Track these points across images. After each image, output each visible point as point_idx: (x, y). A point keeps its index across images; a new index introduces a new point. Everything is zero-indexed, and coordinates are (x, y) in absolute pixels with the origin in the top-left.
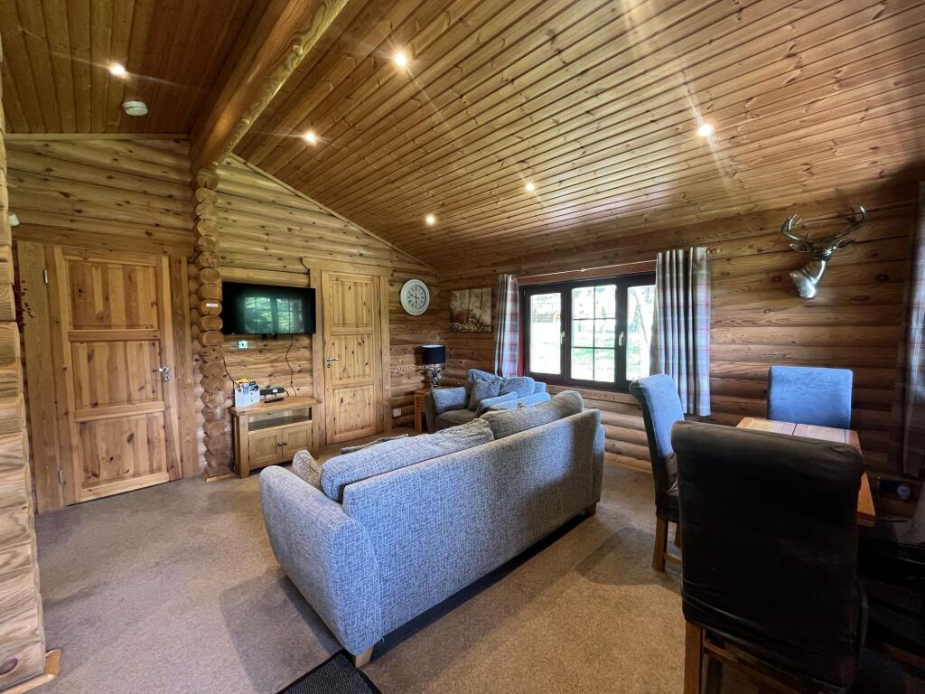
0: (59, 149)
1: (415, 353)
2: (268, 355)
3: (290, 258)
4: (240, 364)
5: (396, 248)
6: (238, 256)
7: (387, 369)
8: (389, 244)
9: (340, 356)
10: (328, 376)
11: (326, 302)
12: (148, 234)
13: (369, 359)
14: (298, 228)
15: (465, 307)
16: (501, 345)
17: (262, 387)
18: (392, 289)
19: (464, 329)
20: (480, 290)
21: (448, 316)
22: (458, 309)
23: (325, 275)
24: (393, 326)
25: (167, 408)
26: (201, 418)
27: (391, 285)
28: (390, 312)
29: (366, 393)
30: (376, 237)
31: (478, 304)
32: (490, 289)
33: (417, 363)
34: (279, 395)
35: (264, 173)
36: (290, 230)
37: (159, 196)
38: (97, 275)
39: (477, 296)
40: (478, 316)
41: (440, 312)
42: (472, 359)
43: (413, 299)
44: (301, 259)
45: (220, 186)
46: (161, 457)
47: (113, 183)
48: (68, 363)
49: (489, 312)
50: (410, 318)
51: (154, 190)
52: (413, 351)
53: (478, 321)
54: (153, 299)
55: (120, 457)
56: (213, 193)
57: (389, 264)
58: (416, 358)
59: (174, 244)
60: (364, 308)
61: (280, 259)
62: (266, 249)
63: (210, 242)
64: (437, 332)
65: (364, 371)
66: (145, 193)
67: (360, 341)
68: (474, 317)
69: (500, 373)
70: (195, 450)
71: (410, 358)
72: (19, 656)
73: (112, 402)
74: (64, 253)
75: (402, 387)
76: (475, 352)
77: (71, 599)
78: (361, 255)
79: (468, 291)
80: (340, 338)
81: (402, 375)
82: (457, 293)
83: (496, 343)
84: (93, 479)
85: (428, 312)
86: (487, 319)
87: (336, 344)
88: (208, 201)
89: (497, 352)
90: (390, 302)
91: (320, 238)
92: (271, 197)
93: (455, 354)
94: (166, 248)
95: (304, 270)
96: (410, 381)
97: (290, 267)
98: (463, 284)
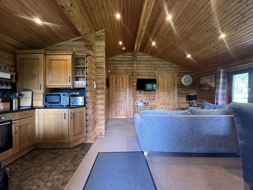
0: (115, 59)
1: (186, 97)
2: (146, 95)
3: (151, 73)
4: (140, 96)
5: (180, 67)
6: (140, 74)
7: (176, 101)
8: (178, 66)
9: (162, 96)
10: (159, 101)
11: (159, 82)
12: (126, 71)
13: (171, 97)
14: (153, 65)
15: (205, 82)
16: (218, 94)
17: (144, 102)
18: (179, 78)
19: (204, 89)
20: (211, 76)
21: (199, 86)
22: (202, 83)
23: (159, 76)
24: (179, 89)
25: (127, 104)
26: (132, 107)
27: (178, 77)
28: (178, 85)
29: (170, 106)
30: (174, 64)
31: (210, 81)
32: (214, 75)
33: (187, 100)
34: (147, 104)
35: (146, 55)
36: (151, 66)
37: (127, 64)
38: (118, 79)
39: (209, 78)
40: (210, 85)
41: (196, 84)
42: (207, 99)
43: (186, 81)
44: (154, 73)
45: (137, 59)
46: (125, 113)
47: (121, 63)
48: (114, 95)
49: (214, 83)
50: (185, 86)
51: (127, 63)
52: (186, 96)
53: (210, 86)
54: (126, 83)
55: (120, 112)
56: (136, 61)
57: (178, 71)
58: (187, 98)
59: (130, 72)
60: (170, 84)
61: (149, 73)
62: (146, 71)
63: (135, 71)
64: (195, 91)
65: (169, 101)
66: (126, 64)
67: (168, 93)
68: (208, 85)
69: (217, 104)
70: (131, 113)
71: (185, 98)
72: (102, 132)
73: (119, 102)
74: (115, 76)
75: (182, 107)
76: (208, 97)
77: (109, 130)
78: (170, 70)
79: (206, 77)
80: (163, 92)
81: (181, 103)
82: (202, 78)
83: (215, 93)
84: (116, 115)
85: (191, 85)
86: (213, 85)
87: (161, 93)
88: (135, 63)
89: (216, 96)
90: (178, 82)
91: (159, 67)
92: (147, 59)
93: (201, 98)
94: (128, 73)
95: (155, 75)
96: (184, 105)
97: (151, 75)
98: (205, 75)
